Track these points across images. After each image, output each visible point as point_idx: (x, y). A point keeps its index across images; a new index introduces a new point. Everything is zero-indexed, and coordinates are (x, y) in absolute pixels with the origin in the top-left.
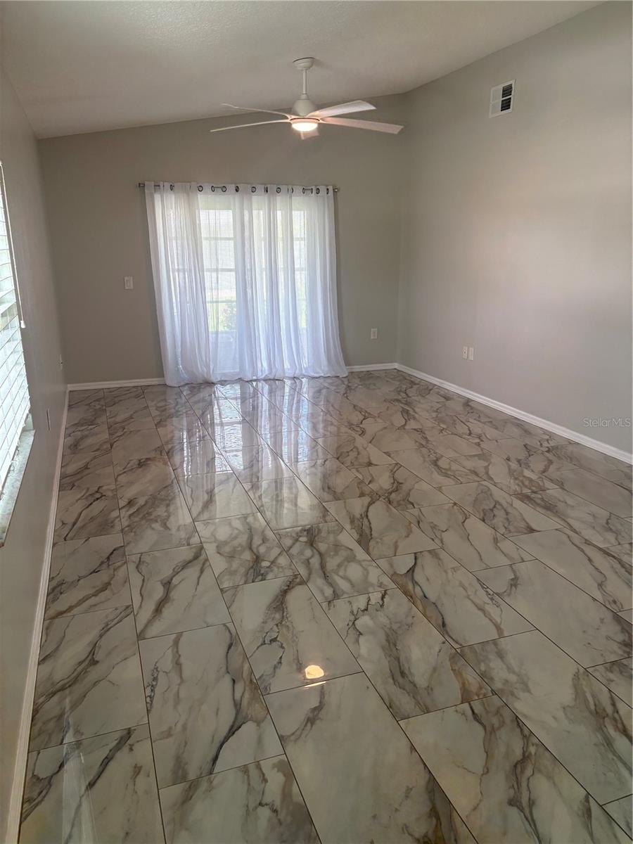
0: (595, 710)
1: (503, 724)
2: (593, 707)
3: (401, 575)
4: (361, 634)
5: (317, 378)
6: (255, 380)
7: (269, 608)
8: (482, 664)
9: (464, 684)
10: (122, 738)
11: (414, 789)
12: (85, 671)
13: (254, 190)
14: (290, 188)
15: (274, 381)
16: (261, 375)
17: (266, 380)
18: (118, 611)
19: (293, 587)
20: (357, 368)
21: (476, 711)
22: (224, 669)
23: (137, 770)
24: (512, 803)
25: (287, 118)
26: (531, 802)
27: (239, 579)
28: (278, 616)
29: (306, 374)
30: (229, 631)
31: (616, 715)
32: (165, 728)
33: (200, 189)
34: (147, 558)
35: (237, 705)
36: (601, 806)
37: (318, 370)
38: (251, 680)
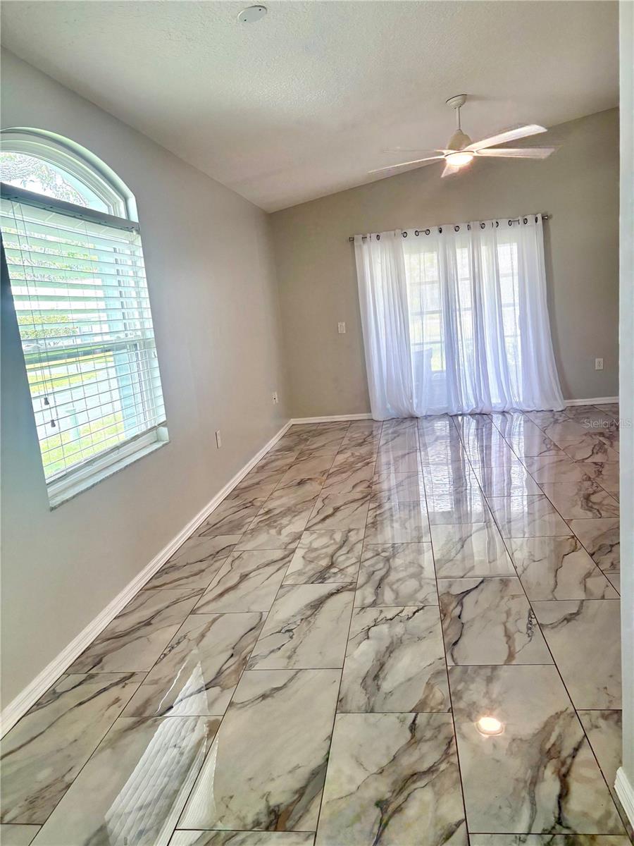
0: (550, 749)
1: (434, 737)
2: (548, 746)
3: (452, 595)
4: (368, 638)
5: (528, 412)
6: (461, 415)
7: (307, 606)
8: (463, 684)
9: (427, 697)
10: (125, 677)
11: (302, 768)
12: (138, 629)
13: (457, 229)
14: (494, 222)
15: (482, 416)
16: (466, 409)
17: (472, 415)
18: (193, 592)
19: (341, 592)
20: (580, 402)
21: (417, 722)
22: (233, 646)
23: (117, 700)
24: (380, 805)
25: (443, 154)
26: (399, 809)
27: (303, 579)
28: (309, 613)
29: (518, 408)
30: (261, 619)
31: (569, 761)
32: (156, 678)
33: (405, 235)
34: (245, 556)
35: (220, 673)
36: (468, 834)
37: (532, 405)
38: (246, 657)
